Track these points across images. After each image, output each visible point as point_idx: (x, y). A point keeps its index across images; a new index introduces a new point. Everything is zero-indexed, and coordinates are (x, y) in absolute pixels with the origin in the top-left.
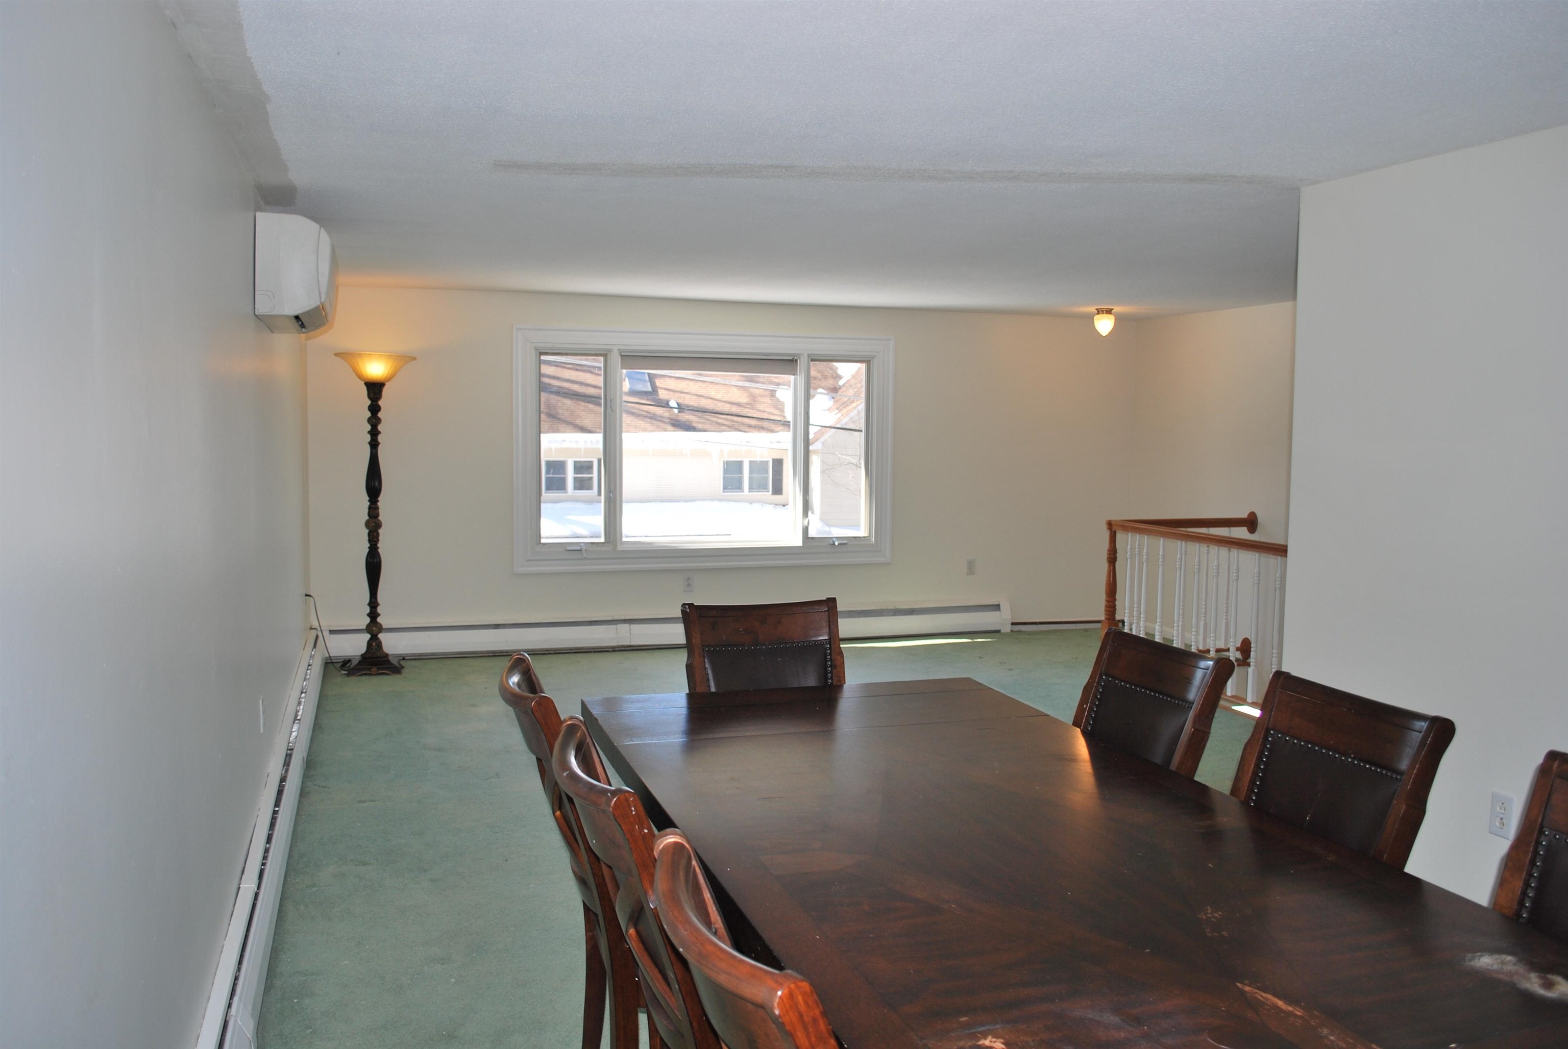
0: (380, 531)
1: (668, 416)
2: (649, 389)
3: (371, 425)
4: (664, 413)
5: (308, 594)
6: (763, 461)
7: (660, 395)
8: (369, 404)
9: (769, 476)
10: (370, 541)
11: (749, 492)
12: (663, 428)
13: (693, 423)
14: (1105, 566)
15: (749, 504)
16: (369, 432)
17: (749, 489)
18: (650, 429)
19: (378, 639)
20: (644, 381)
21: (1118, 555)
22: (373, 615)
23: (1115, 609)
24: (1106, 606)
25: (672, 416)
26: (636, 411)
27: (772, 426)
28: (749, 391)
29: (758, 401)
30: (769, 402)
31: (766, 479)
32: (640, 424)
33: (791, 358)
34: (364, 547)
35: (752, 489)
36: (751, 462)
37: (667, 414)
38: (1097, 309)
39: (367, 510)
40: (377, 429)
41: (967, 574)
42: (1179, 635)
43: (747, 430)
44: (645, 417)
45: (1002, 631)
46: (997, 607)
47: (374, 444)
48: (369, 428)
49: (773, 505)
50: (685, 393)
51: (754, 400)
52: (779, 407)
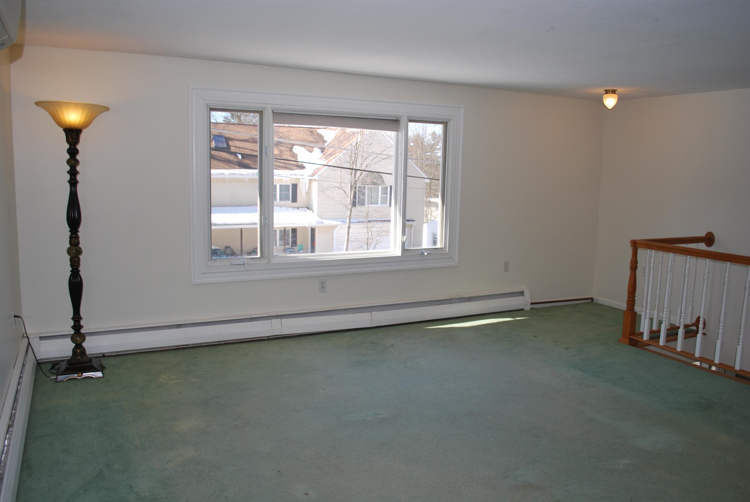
0: (81, 257)
1: (236, 161)
2: (226, 146)
3: (70, 166)
4: (234, 159)
5: (16, 315)
6: (287, 185)
7: (231, 149)
8: (68, 147)
9: (290, 193)
10: (72, 265)
11: (280, 201)
12: (234, 167)
13: (249, 165)
14: (628, 272)
15: (280, 208)
16: (68, 172)
17: (280, 199)
18: (227, 167)
19: (82, 346)
20: (223, 142)
21: (638, 265)
22: (77, 327)
23: (635, 303)
24: (628, 301)
25: (238, 161)
26: (219, 158)
27: (292, 167)
28: (279, 148)
29: (283, 153)
30: (289, 154)
31: (289, 194)
32: (221, 164)
33: (395, 119)
34: (67, 271)
35: (281, 199)
36: (280, 186)
37: (235, 160)
38: (605, 90)
39: (69, 239)
40: (76, 170)
41: (504, 272)
42: (667, 318)
43: (278, 169)
44: (224, 161)
45: (525, 310)
46: (522, 293)
47: (73, 183)
48: (68, 168)
49: (292, 208)
50: (244, 148)
51: (281, 153)
52: (295, 157)
